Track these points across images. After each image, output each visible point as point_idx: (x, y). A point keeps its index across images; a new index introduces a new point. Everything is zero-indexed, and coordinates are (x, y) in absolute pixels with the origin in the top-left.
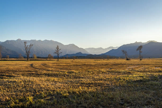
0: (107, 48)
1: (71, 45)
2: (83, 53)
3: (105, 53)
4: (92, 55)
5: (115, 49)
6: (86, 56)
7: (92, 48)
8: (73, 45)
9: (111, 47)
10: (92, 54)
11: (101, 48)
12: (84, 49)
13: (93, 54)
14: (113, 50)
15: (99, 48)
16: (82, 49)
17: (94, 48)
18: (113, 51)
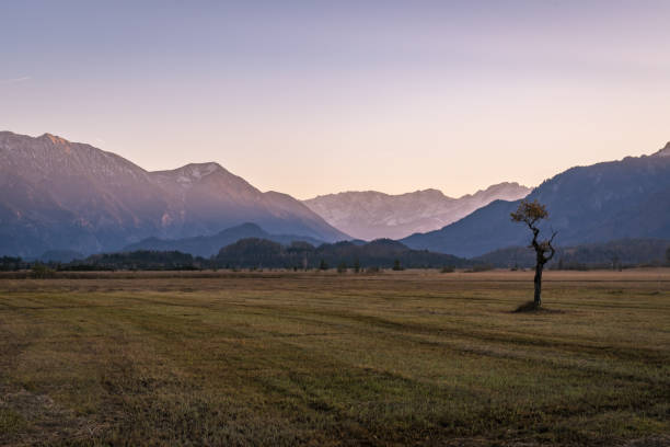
0: (479, 193)
1: (196, 173)
7: (372, 194)
15: (418, 193)
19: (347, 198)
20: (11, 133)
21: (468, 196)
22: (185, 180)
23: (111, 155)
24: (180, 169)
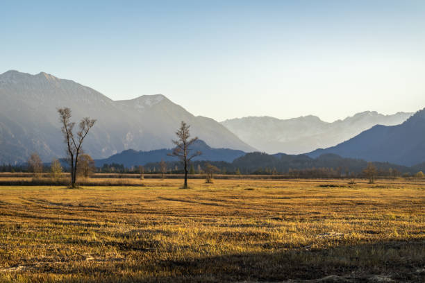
0: (348, 119)
1: (148, 102)
2: (214, 143)
3: (334, 145)
4: (264, 155)
5: (387, 124)
6: (230, 161)
7: (266, 120)
8: (160, 103)
9: (367, 113)
10: (261, 149)
11: (312, 121)
12: (219, 125)
13: (271, 151)
14: (378, 128)
16: (211, 121)
17: (276, 120)
18: (378, 134)
19: (249, 121)
20: (17, 72)
21: (339, 121)
22: (140, 107)
23: (87, 88)
24: (136, 99)
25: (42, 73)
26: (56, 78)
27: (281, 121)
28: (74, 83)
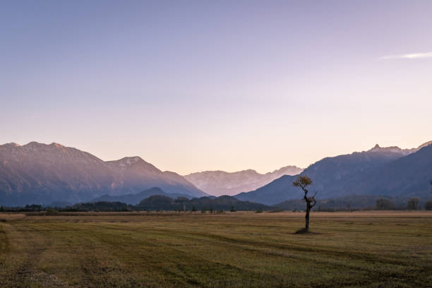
1: (128, 162)
7: (219, 173)
8: (138, 162)
11: (251, 173)
19: (206, 174)
21: (270, 173)
22: (123, 165)
23: (85, 152)
24: (120, 160)
25: (53, 144)
26: (64, 147)
27: (229, 174)
28: (76, 150)
